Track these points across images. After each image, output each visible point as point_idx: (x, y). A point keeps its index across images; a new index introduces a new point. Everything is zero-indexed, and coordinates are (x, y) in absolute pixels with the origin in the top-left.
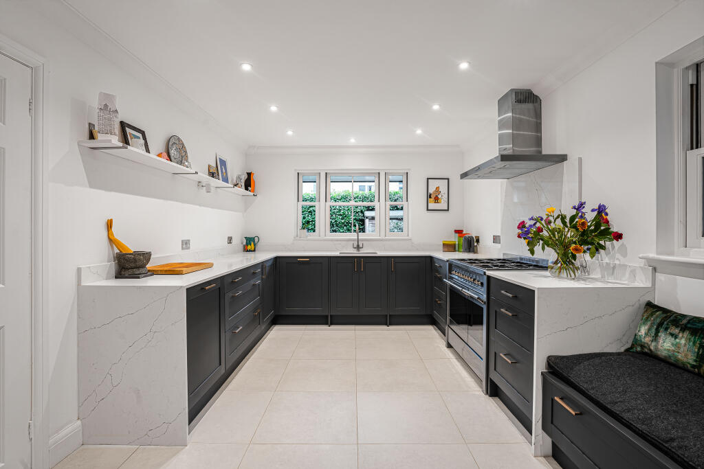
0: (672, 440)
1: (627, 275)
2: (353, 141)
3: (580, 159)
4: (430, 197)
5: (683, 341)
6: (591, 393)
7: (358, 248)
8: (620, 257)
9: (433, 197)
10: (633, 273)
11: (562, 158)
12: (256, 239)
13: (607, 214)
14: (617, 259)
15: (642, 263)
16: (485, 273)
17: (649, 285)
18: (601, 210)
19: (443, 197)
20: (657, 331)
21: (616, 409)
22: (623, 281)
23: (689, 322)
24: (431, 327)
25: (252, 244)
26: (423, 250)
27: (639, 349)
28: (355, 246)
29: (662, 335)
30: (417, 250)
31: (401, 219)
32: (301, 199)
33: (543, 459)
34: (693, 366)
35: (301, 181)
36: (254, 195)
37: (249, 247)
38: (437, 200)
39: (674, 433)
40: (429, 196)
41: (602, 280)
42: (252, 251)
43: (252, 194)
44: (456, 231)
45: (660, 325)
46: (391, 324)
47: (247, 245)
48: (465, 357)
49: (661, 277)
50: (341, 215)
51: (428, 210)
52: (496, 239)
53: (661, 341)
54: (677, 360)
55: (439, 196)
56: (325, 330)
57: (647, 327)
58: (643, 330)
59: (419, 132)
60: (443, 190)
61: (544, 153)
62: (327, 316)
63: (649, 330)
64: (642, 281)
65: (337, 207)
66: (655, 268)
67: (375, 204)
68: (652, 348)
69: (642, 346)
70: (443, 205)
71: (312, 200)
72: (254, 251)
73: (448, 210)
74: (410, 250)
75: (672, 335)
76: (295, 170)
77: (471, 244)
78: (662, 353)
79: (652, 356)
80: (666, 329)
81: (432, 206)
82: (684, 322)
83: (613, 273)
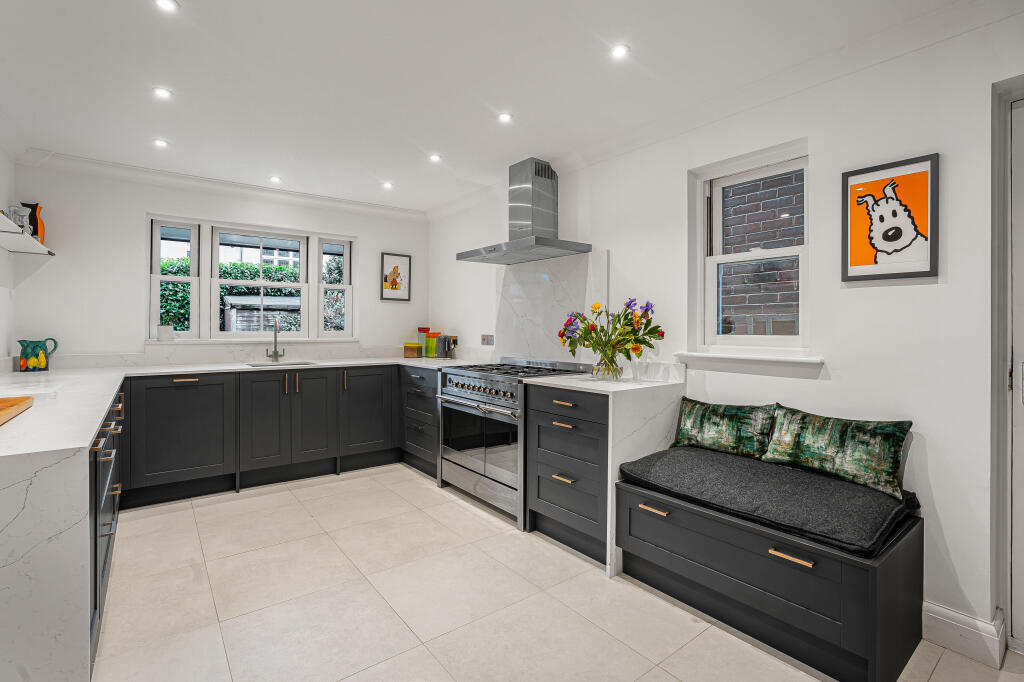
0: (757, 509)
1: (661, 372)
2: (275, 180)
3: (608, 252)
4: (386, 281)
5: (724, 428)
6: (676, 489)
7: (276, 356)
8: (653, 356)
9: (388, 280)
10: (667, 370)
11: (587, 249)
12: (50, 345)
13: (653, 312)
14: (650, 358)
15: (674, 360)
16: (520, 382)
17: (682, 381)
18: (647, 308)
19: (403, 281)
20: (702, 423)
21: (705, 498)
22: (658, 381)
23: (725, 410)
24: (399, 467)
25: (41, 353)
26: (376, 357)
27: (686, 442)
28: (270, 353)
29: (706, 425)
30: (368, 357)
31: (296, 311)
32: (157, 270)
33: (617, 578)
34: (733, 448)
35: (157, 236)
36: (50, 253)
37: (32, 362)
38: (394, 284)
39: (756, 503)
40: (384, 279)
41: (635, 380)
42: (40, 370)
43: (45, 250)
44: (421, 330)
45: (703, 416)
46: (345, 470)
47: (25, 355)
48: (479, 493)
49: (692, 372)
50: (178, 301)
51: (382, 298)
52: (487, 340)
53: (706, 431)
54: (720, 445)
55: (398, 280)
56: (233, 499)
57: (692, 420)
58: (688, 424)
59: (388, 185)
60: (403, 271)
61: (560, 238)
62: (233, 476)
63: (694, 422)
64: (675, 378)
65: (170, 287)
66: (687, 363)
67: (301, 285)
68: (699, 439)
69: (690, 439)
70: (402, 293)
71: (185, 271)
72: (46, 369)
73: (409, 300)
74: (356, 358)
75: (715, 424)
76: (148, 214)
77: (448, 346)
78: (707, 442)
79: (698, 447)
80: (709, 419)
81: (388, 293)
82: (721, 410)
83: (646, 372)
